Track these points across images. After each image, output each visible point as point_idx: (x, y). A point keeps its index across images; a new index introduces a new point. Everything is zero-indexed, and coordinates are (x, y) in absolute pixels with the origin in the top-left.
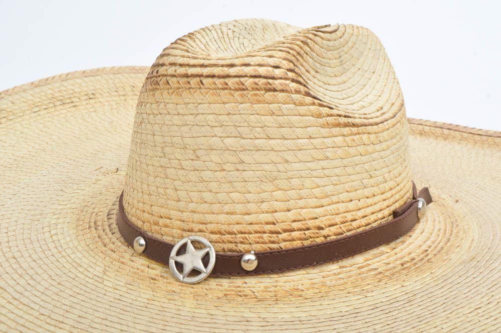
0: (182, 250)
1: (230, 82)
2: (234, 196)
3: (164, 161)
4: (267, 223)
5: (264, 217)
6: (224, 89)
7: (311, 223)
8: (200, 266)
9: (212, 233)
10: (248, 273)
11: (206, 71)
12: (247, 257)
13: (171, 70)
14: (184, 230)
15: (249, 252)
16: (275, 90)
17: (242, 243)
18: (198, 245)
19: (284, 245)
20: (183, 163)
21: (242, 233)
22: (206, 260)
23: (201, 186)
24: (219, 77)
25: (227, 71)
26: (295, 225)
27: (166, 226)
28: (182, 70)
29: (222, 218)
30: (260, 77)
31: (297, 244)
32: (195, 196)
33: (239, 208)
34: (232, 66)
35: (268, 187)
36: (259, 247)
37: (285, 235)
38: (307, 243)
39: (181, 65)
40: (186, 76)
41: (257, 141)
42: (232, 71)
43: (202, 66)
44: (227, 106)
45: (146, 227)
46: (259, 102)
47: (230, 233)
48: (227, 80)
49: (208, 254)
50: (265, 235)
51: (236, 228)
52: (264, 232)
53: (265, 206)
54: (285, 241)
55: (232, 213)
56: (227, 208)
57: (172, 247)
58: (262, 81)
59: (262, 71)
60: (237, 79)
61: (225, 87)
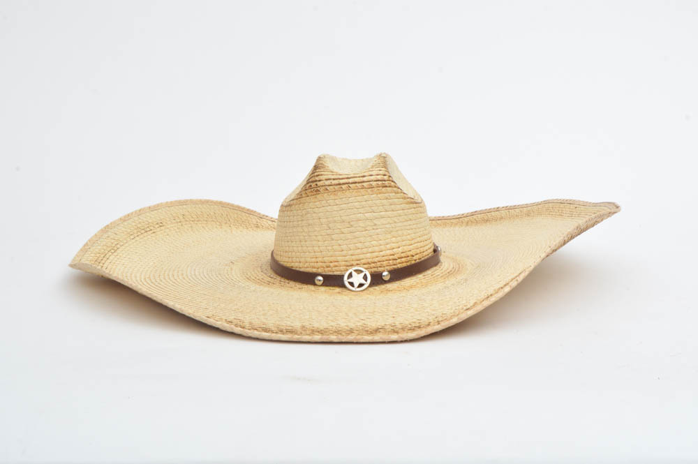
0: (350, 276)
1: (365, 184)
2: (374, 243)
3: (329, 232)
4: (391, 255)
5: (389, 252)
6: (362, 188)
7: (409, 253)
8: (363, 281)
9: (364, 264)
10: (386, 282)
11: (351, 180)
12: (384, 274)
13: (328, 183)
14: (348, 266)
15: (384, 271)
16: (386, 187)
17: (380, 267)
18: (359, 272)
19: (399, 266)
20: (343, 230)
21: (379, 262)
22: (365, 278)
23: (355, 241)
24: (359, 183)
25: (362, 179)
26: (403, 255)
27: (336, 266)
28: (336, 182)
29: (369, 255)
30: (378, 180)
31: (405, 265)
32: (352, 246)
33: (377, 249)
34: (364, 176)
35: (389, 236)
36: (389, 268)
37: (399, 261)
38: (409, 264)
39: (334, 179)
40: (340, 184)
41: (381, 213)
42: (365, 179)
43: (348, 178)
44: (365, 197)
45: (320, 271)
46: (380, 193)
47: (374, 263)
48: (363, 184)
49: (365, 275)
50: (391, 262)
51: (376, 260)
52: (390, 260)
53: (388, 246)
54: (400, 263)
55: (373, 252)
56: (370, 250)
57: (343, 276)
58: (380, 183)
59: (379, 177)
60: (368, 183)
61: (363, 187)
